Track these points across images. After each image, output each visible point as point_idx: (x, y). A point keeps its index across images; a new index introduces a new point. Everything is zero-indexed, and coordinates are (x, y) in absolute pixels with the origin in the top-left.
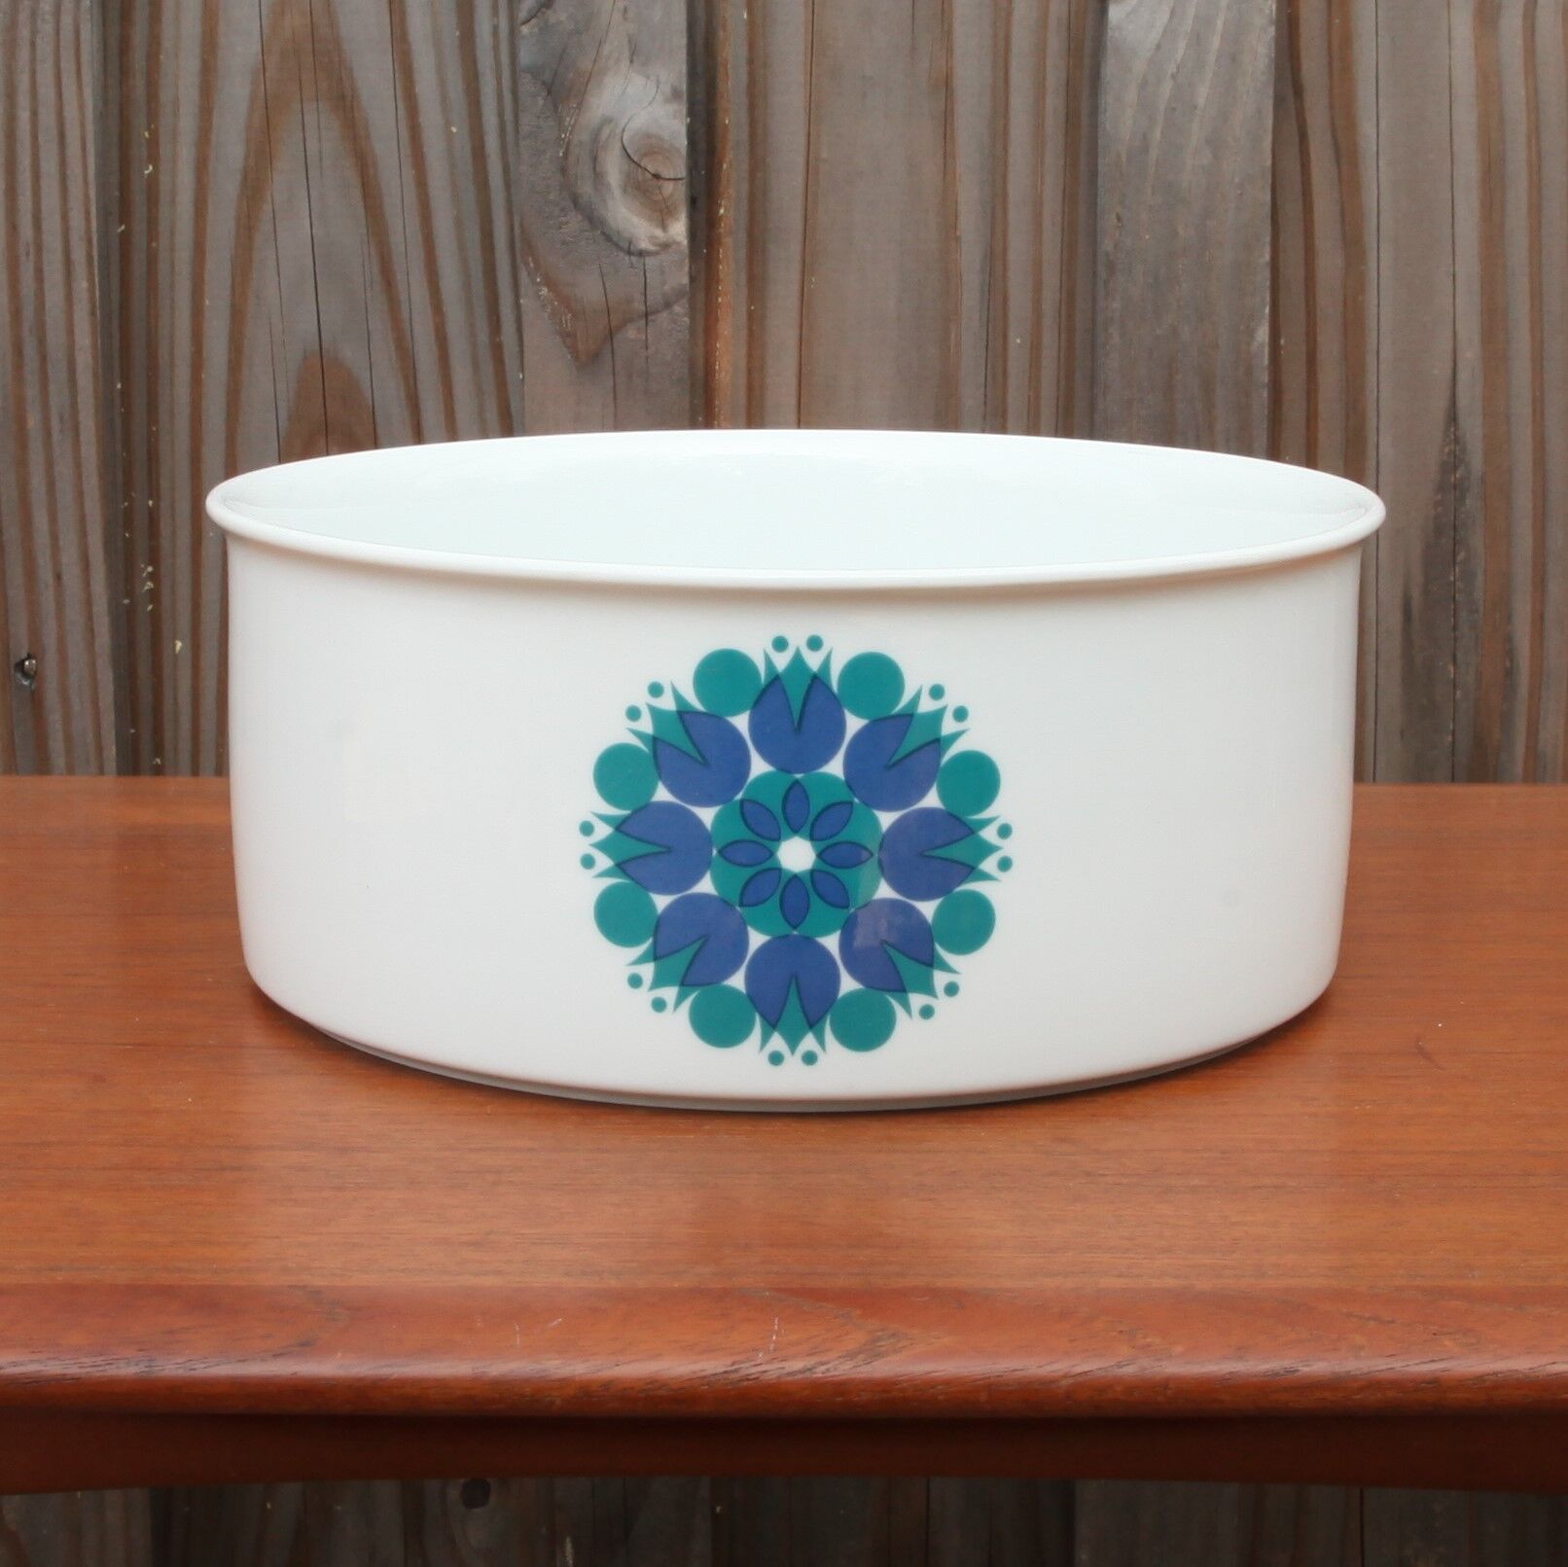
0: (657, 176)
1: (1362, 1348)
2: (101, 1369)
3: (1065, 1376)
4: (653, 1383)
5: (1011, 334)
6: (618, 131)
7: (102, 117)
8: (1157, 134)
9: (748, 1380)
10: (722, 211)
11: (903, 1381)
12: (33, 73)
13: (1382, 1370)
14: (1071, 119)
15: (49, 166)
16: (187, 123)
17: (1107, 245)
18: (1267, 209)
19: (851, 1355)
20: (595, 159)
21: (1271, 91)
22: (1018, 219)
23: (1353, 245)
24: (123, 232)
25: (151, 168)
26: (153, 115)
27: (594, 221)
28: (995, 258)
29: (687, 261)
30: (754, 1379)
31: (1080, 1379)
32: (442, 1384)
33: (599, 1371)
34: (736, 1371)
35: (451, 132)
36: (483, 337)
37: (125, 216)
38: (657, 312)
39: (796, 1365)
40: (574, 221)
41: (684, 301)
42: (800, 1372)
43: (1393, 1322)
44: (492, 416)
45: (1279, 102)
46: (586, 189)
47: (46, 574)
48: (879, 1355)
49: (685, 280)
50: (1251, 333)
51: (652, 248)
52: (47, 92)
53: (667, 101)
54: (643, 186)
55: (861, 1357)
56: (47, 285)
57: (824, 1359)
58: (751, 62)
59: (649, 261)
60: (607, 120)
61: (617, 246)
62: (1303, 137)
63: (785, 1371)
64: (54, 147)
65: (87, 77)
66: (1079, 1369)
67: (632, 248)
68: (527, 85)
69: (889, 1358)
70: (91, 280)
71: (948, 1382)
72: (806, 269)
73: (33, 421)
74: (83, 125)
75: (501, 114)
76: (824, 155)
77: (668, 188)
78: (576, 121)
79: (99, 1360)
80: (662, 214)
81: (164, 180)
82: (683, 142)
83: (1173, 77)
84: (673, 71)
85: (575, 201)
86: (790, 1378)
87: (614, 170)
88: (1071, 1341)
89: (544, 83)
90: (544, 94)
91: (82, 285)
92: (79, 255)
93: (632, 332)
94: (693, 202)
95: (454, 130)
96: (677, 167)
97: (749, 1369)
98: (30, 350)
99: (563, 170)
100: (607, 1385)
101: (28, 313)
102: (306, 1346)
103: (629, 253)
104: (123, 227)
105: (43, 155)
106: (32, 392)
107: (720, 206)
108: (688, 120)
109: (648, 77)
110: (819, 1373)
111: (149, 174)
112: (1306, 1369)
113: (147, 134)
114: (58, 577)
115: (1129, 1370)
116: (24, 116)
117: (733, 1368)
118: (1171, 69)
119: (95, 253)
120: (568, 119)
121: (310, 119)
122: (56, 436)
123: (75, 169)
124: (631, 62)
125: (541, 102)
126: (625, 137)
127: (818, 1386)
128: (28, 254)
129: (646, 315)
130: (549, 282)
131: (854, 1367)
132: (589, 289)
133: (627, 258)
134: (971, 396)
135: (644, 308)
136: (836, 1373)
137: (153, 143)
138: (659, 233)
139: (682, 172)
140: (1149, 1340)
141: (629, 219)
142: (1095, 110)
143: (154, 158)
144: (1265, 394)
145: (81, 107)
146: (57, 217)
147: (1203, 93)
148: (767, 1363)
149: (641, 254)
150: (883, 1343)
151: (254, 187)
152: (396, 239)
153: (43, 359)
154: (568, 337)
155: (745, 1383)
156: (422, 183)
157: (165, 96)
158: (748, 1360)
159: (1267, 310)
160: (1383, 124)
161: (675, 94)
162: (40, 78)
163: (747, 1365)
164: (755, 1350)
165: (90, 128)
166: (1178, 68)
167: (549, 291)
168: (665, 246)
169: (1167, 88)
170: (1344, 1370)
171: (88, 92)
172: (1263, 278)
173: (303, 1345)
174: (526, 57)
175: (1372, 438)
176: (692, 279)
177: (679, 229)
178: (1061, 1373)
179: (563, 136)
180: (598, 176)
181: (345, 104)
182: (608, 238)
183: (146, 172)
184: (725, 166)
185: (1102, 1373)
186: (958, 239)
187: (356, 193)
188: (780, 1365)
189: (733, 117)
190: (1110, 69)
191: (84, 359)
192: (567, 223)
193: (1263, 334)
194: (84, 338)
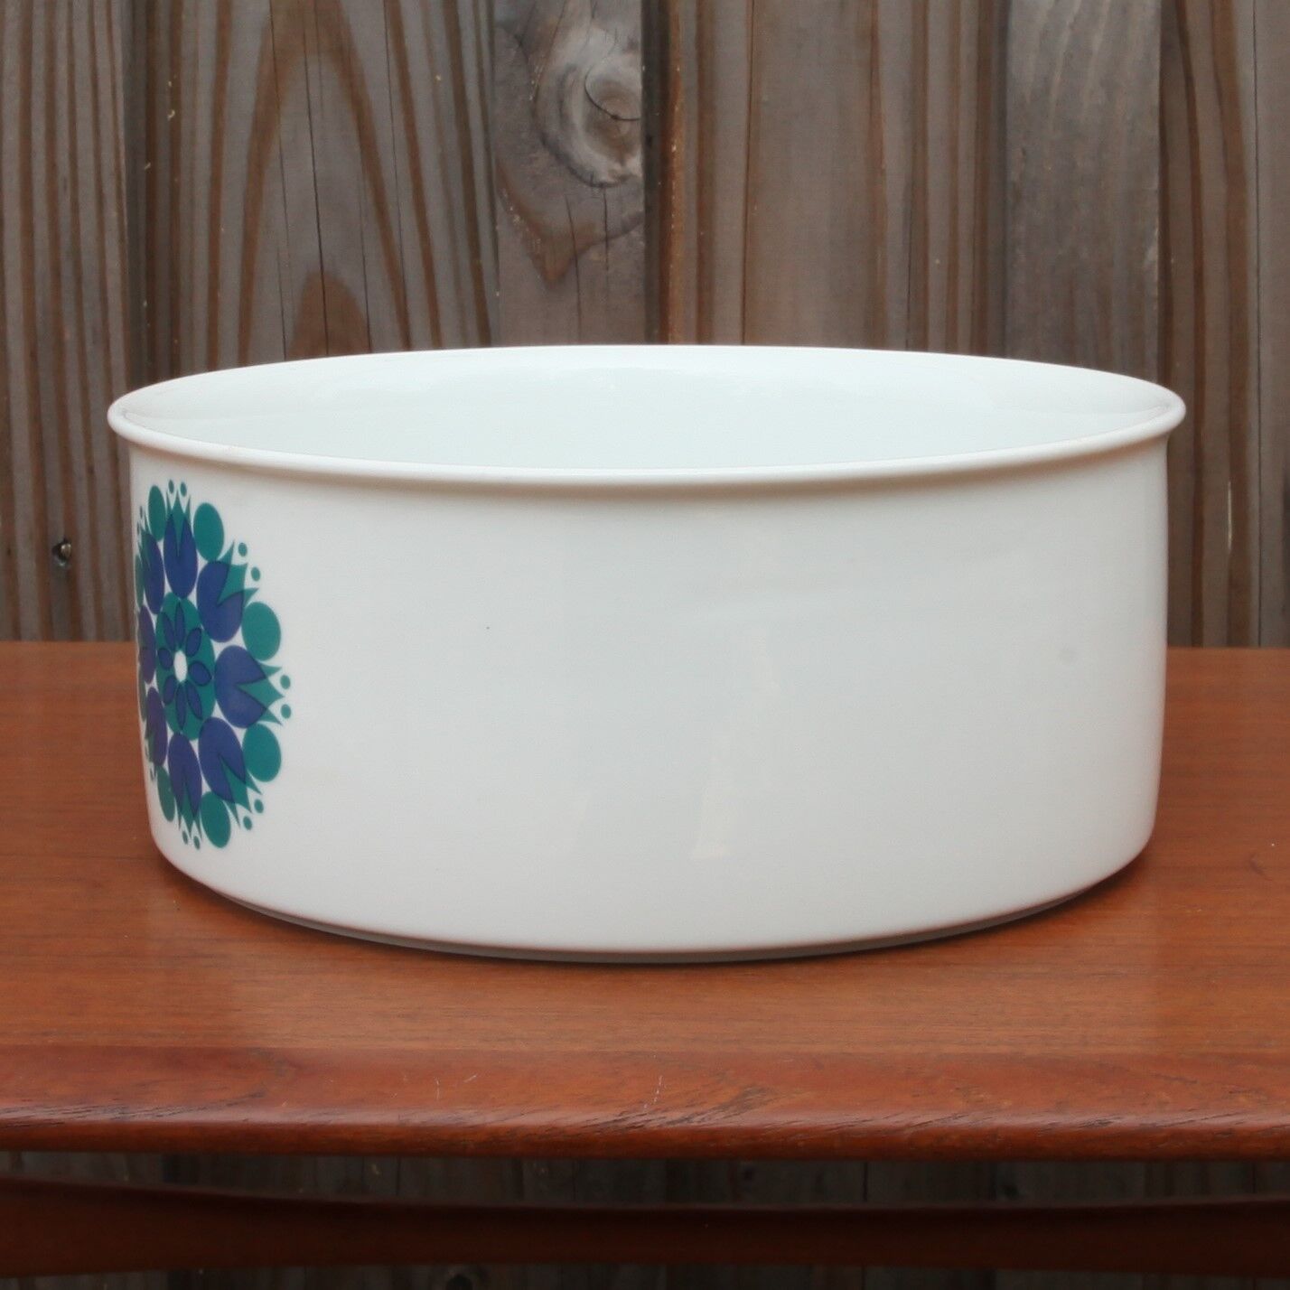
0: (615, 118)
1: (1166, 1103)
2: (81, 1115)
3: (908, 1126)
4: (553, 1130)
5: (931, 256)
6: (582, 77)
7: (130, 69)
8: (1057, 78)
9: (634, 1127)
10: (674, 148)
11: (769, 1130)
12: (70, 30)
13: (1184, 1123)
14: (983, 66)
15: (84, 111)
16: (206, 74)
17: (1014, 176)
18: (1156, 143)
19: (723, 1107)
20: (561, 102)
21: (1158, 41)
22: (936, 154)
23: (1235, 174)
24: (149, 169)
25: (173, 112)
26: (175, 66)
27: (561, 158)
28: (916, 190)
29: (642, 191)
30: (640, 1127)
31: (920, 1129)
32: (371, 1130)
33: (506, 1119)
34: (623, 1120)
35: (436, 80)
36: (465, 260)
37: (151, 155)
38: (616, 236)
39: (676, 1115)
40: (543, 158)
41: (641, 228)
42: (681, 1121)
43: (1195, 1082)
44: (472, 327)
45: (1165, 48)
46: (553, 129)
47: (79, 468)
48: (748, 1108)
49: (641, 209)
50: (1142, 254)
51: (610, 180)
52: (82, 46)
53: (625, 51)
54: (603, 126)
55: (731, 1108)
56: (82, 214)
57: (700, 1109)
58: (700, 16)
59: (609, 192)
60: (572, 69)
61: (580, 178)
62: (1189, 80)
63: (666, 1120)
64: (88, 94)
65: (117, 32)
66: (920, 1120)
67: (594, 181)
68: (502, 38)
69: (755, 1110)
70: (120, 211)
71: (805, 1131)
72: (749, 199)
73: (69, 335)
74: (113, 77)
75: (479, 64)
76: (765, 98)
77: (625, 128)
78: (544, 69)
79: (80, 1108)
80: (620, 150)
81: (185, 122)
82: (638, 87)
83: (1072, 27)
84: (630, 24)
85: (544, 140)
86: (671, 1126)
87: (578, 112)
88: (914, 1096)
89: (516, 37)
90: (517, 46)
91: (112, 214)
92: (109, 188)
93: (594, 255)
94: (648, 141)
95: (439, 78)
96: (633, 109)
97: (635, 1119)
98: (67, 270)
99: (534, 113)
100: (513, 1131)
101: (65, 239)
102: (256, 1098)
103: (592, 185)
104: (149, 165)
105: (79, 101)
106: (68, 308)
107: (673, 143)
108: (644, 68)
109: (607, 31)
110: (695, 1122)
111: (172, 119)
112: (1118, 1121)
113: (170, 83)
114: (91, 470)
115: (964, 1122)
116: (62, 68)
117: (620, 1118)
118: (1069, 20)
119: (124, 187)
120: (537, 68)
121: (313, 68)
122: (89, 347)
123: (106, 112)
124: (593, 16)
125: (513, 53)
126: (587, 85)
127: (695, 1133)
128: (65, 188)
129: (607, 239)
130: (521, 211)
131: (725, 1118)
132: (556, 217)
133: (589, 189)
134: (895, 313)
135: (604, 233)
136: (711, 1122)
137: (175, 92)
138: (617, 167)
139: (638, 114)
140: (982, 1096)
141: (590, 154)
142: (1003, 57)
143: (176, 104)
144: (1156, 307)
145: (112, 58)
146: (91, 157)
147: (1097, 41)
148: (650, 1113)
149: (602, 185)
150: (751, 1097)
151: (263, 128)
152: (388, 174)
153: (79, 279)
154: (538, 259)
155: (632, 1131)
156: (410, 126)
157: (186, 50)
158: (635, 1111)
159: (1156, 232)
160: (1260, 67)
161: (631, 46)
162: (76, 35)
163: (633, 1115)
164: (641, 1102)
165: (120, 78)
166: (1075, 19)
167: (521, 218)
168: (623, 179)
169: (1065, 38)
170: (1150, 1122)
171: (118, 46)
172: (1153, 204)
173: (253, 1096)
174: (500, 14)
175: (1253, 347)
176: (648, 208)
177: (635, 164)
178: (903, 1124)
179: (533, 82)
180: (564, 118)
181: (344, 57)
182: (573, 172)
183: (170, 116)
184: (677, 109)
185: (940, 1124)
186: (883, 172)
187: (354, 134)
188: (662, 1116)
189: (684, 68)
190: (1015, 21)
191: (114, 280)
192: (536, 158)
193: (1153, 254)
194: (114, 263)
